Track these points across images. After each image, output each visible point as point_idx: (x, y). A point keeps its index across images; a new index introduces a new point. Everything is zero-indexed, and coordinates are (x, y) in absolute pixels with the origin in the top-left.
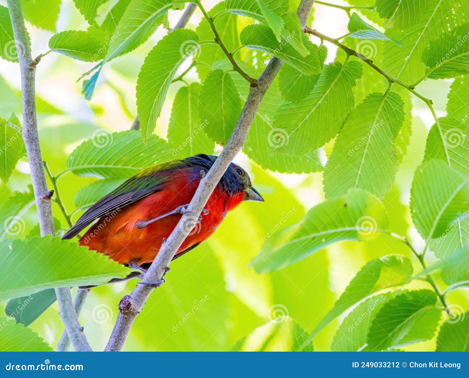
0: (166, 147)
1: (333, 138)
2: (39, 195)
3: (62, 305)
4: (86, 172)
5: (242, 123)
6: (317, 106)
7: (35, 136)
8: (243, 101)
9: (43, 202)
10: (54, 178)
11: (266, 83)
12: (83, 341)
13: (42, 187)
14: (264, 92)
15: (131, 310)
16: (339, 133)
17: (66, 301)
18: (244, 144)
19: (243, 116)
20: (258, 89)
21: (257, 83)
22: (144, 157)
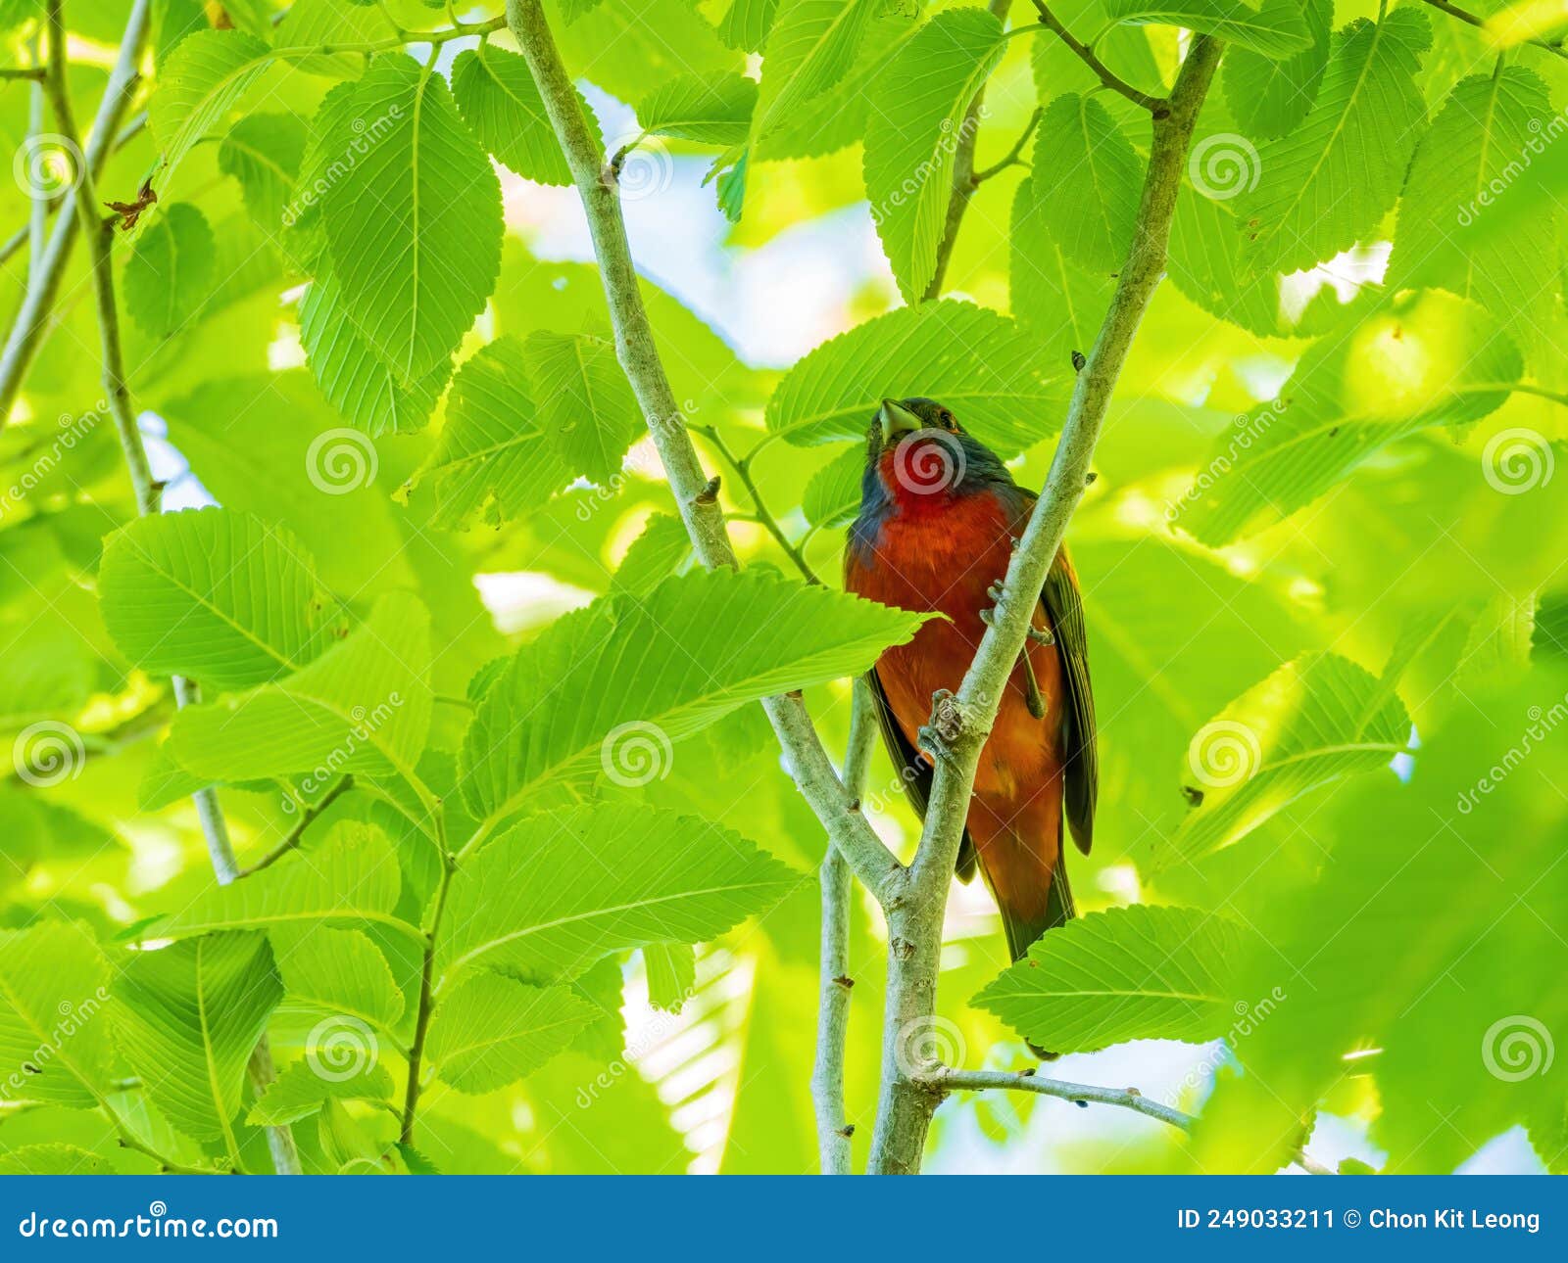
0: (1000, 326)
1: (1389, 209)
2: (684, 495)
3: (794, 754)
4: (819, 432)
5: (1148, 213)
6: (1333, 138)
7: (650, 353)
8: (1143, 159)
9: (699, 511)
10: (741, 463)
11: (1188, 102)
12: (861, 835)
13: (689, 475)
14: (1188, 125)
15: (966, 732)
16: (1401, 195)
17: (803, 742)
18: (1165, 265)
19: (1148, 195)
20: (1172, 120)
21: (1167, 108)
22: (951, 364)
